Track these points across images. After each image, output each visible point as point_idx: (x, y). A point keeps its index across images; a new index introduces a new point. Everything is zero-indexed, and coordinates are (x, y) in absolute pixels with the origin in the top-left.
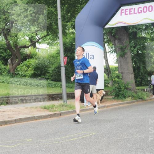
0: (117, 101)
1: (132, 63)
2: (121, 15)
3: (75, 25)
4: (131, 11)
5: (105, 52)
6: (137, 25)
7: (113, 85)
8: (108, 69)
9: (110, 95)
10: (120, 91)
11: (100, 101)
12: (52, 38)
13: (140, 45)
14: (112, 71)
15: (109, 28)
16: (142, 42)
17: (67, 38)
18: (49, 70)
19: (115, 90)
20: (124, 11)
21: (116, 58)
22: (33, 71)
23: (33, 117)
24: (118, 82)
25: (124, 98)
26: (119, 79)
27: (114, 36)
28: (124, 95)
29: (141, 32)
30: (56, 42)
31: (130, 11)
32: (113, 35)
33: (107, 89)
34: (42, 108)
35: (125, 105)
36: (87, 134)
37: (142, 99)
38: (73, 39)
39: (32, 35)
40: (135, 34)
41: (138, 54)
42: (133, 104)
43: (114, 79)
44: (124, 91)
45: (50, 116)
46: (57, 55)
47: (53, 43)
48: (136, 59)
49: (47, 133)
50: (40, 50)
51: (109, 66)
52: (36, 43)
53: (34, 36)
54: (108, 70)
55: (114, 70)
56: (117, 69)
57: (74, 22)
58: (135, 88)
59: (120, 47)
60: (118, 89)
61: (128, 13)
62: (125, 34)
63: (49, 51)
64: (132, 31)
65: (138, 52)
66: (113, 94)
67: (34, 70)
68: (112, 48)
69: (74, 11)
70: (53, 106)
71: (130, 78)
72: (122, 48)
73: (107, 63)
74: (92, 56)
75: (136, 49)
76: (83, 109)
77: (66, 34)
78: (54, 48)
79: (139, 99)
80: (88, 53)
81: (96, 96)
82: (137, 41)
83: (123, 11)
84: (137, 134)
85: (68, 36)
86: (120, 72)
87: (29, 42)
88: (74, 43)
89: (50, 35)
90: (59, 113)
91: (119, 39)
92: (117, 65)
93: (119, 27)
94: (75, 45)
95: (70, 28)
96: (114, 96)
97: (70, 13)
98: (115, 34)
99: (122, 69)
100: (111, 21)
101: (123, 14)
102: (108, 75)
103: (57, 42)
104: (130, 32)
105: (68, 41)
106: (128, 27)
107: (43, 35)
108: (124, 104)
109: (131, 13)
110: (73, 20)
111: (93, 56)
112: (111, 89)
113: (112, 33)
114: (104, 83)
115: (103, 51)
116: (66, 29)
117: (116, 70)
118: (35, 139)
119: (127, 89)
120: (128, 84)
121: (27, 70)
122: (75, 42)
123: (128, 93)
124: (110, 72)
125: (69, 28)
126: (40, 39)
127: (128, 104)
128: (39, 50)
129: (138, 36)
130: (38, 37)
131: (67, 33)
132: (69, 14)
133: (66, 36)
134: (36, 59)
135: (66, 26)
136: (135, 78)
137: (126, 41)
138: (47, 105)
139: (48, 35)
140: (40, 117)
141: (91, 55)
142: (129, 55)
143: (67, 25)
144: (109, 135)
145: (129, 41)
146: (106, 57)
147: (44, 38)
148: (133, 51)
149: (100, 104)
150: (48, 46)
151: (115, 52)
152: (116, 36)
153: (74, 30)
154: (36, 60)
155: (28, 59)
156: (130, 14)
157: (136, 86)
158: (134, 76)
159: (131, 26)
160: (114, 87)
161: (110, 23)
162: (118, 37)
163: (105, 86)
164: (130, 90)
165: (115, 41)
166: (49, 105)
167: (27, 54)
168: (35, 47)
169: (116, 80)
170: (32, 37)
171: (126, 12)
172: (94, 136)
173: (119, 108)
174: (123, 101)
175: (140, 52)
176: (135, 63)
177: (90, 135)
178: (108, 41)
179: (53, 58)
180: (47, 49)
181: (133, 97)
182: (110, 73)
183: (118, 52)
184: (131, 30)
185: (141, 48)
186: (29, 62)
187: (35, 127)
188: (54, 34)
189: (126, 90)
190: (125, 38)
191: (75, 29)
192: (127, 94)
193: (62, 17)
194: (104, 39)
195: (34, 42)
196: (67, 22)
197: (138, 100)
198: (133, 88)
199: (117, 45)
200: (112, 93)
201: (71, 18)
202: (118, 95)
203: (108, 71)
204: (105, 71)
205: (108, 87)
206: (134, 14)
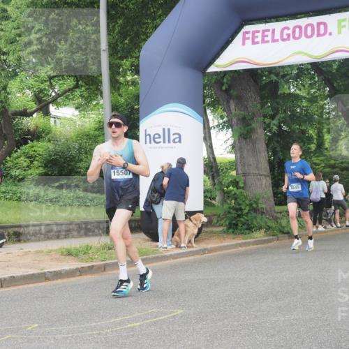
0: (234, 238)
1: (268, 153)
2: (244, 44)
3: (138, 65)
4: (267, 36)
5: (206, 126)
6: (279, 67)
7: (224, 201)
8: (214, 165)
9: (218, 224)
10: (239, 216)
11: (195, 238)
12: (86, 94)
13: (285, 112)
14: (223, 170)
15: (216, 72)
16: (289, 104)
17: (120, 95)
18: (79, 168)
19: (229, 213)
20: (250, 35)
21: (231, 141)
22: (41, 168)
23: (42, 273)
24: (235, 194)
25: (247, 231)
26: (237, 189)
27: (227, 91)
28: (248, 225)
29: (287, 82)
30: (94, 103)
31: (264, 36)
32: (224, 88)
33: (209, 212)
34: (62, 252)
35: (251, 247)
36: (166, 314)
37: (288, 233)
38: (134, 96)
39: (42, 85)
40: (274, 86)
41: (281, 133)
42: (270, 244)
43: (225, 189)
44: (249, 215)
45: (81, 271)
46: (97, 133)
47: (88, 106)
48: (276, 145)
49: (74, 311)
50: (58, 121)
51: (214, 159)
52: (51, 105)
53: (45, 89)
54: (212, 168)
55: (227, 169)
56: (232, 165)
57: (138, 58)
58: (273, 209)
59: (241, 116)
60: (235, 212)
61: (259, 39)
62: (252, 88)
63: (78, 123)
64: (268, 80)
65: (280, 127)
66: (223, 221)
67: (46, 166)
68: (222, 117)
69: (137, 35)
70: (88, 248)
71: (262, 187)
72: (244, 118)
73: (210, 151)
74: (177, 136)
75: (275, 122)
76: (156, 255)
77: (118, 85)
78: (90, 118)
79: (283, 233)
80: (169, 130)
81: (186, 226)
82: (278, 104)
83: (247, 36)
84: (278, 314)
85: (123, 90)
86: (240, 172)
87: (33, 103)
88: (136, 107)
89: (82, 86)
90: (101, 265)
91: (239, 99)
92: (232, 157)
93: (239, 71)
94: (138, 110)
95: (129, 73)
96: (225, 228)
97: (128, 38)
98: (230, 87)
99: (243, 165)
100: (221, 57)
101: (249, 42)
102: (213, 178)
103: (97, 104)
104: (263, 83)
105: (122, 100)
106: (259, 71)
107: (65, 87)
108: (249, 246)
109: (266, 39)
110: (134, 55)
111: (179, 135)
112: (220, 212)
113: (223, 85)
114: (205, 197)
115: (202, 125)
116: (118, 73)
117: (230, 169)
118: (45, 324)
119: (256, 210)
120: (258, 199)
121: (28, 167)
122: (138, 104)
123: (259, 220)
124: (217, 171)
125: (125, 71)
126: (58, 96)
127: (257, 244)
128: (55, 121)
129: (280, 92)
130: (53, 91)
131: (120, 83)
132: (127, 41)
133: (119, 89)
134: (49, 141)
135: (119, 66)
136: (273, 187)
137: (253, 103)
138: (73, 246)
139: (77, 86)
140: (57, 275)
141: (174, 134)
142: (261, 135)
143: (121, 65)
144: (215, 316)
145: (260, 103)
146: (208, 139)
147: (68, 93)
148: (268, 125)
149: (194, 245)
150: (77, 112)
151: (228, 128)
152: (232, 91)
153: (136, 76)
154: (49, 144)
155: (32, 141)
156: (263, 41)
157: (276, 204)
158: (270, 182)
159: (264, 68)
160: (226, 206)
161: (218, 62)
162: (235, 93)
163: (206, 204)
164: (263, 213)
165: (228, 102)
166: (78, 246)
167: (29, 130)
168: (47, 113)
169: (231, 191)
170: (41, 91)
171: (254, 37)
172: (182, 317)
173: (238, 255)
174: (246, 239)
175: (285, 128)
176: (275, 152)
177: (172, 315)
178: (212, 102)
179: (87, 139)
180: (74, 118)
181: (268, 228)
182: (219, 176)
183: (235, 127)
184: (264, 78)
185: (288, 118)
186: (32, 147)
187: (46, 297)
188: (92, 85)
189: (253, 214)
190: (251, 97)
191: (138, 75)
192: (255, 223)
193: (109, 46)
194: (205, 97)
195: (45, 103)
196: (122, 58)
197: (280, 235)
198: (268, 209)
199: (233, 111)
200: (221, 220)
201: (131, 48)
202: (236, 225)
203: (214, 170)
204: (206, 169)
205: (214, 205)
206: (273, 43)
